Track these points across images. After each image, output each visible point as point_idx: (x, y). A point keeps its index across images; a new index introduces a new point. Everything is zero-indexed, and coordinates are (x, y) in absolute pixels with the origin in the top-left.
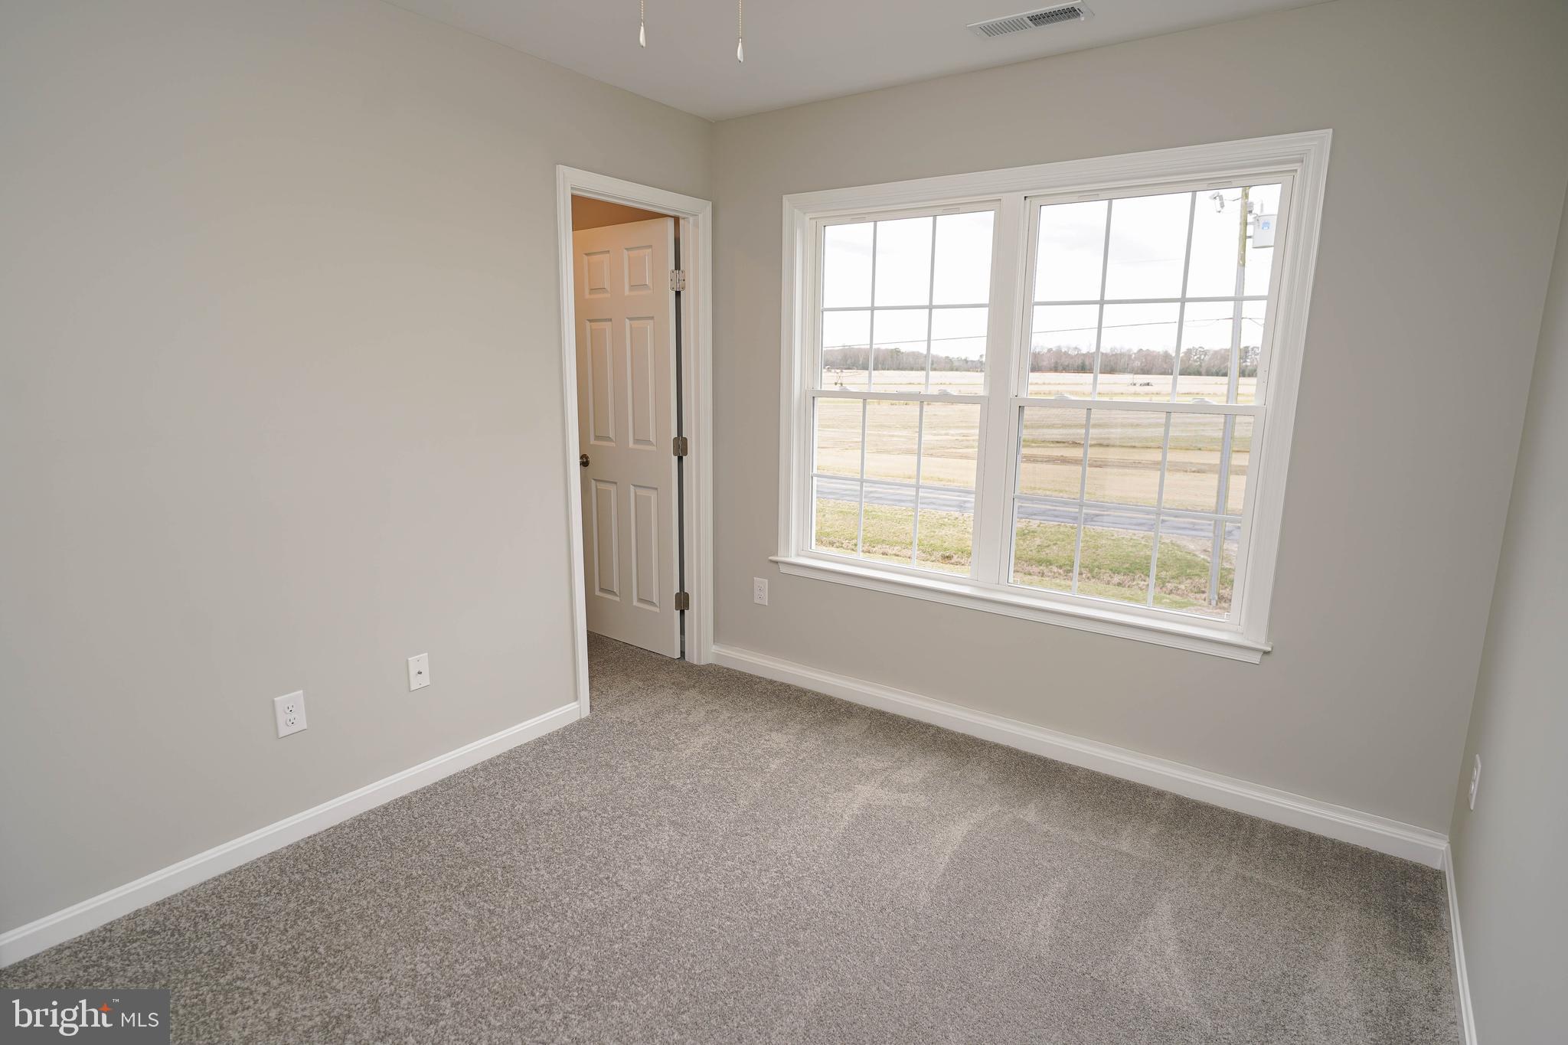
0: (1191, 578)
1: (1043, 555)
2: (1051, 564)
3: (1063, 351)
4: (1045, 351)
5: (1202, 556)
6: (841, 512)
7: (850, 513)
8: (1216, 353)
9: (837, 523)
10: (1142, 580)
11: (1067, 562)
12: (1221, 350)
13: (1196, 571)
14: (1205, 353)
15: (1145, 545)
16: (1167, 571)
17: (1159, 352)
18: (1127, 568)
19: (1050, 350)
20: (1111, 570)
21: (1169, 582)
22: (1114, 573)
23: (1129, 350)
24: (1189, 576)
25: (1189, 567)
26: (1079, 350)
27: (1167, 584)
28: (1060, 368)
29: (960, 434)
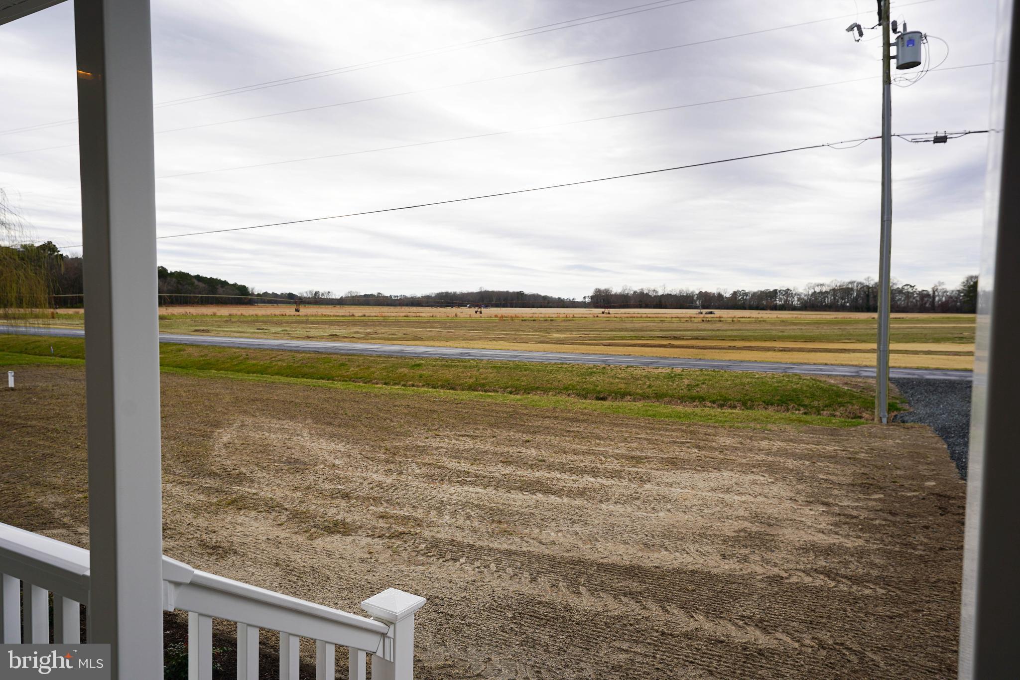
0: (843, 406)
1: (694, 393)
2: (704, 400)
3: (645, 292)
4: (632, 292)
5: (846, 388)
6: (494, 367)
7: (503, 367)
8: (754, 294)
9: (492, 375)
10: (796, 410)
11: (719, 398)
12: (758, 291)
13: (846, 399)
14: (746, 294)
15: (788, 381)
16: (819, 401)
17: (714, 294)
18: (778, 400)
19: (635, 292)
20: (764, 402)
21: (823, 410)
22: (767, 405)
23: (692, 292)
24: (841, 404)
25: (838, 396)
26: (657, 292)
27: (822, 412)
28: (644, 305)
29: (582, 334)
